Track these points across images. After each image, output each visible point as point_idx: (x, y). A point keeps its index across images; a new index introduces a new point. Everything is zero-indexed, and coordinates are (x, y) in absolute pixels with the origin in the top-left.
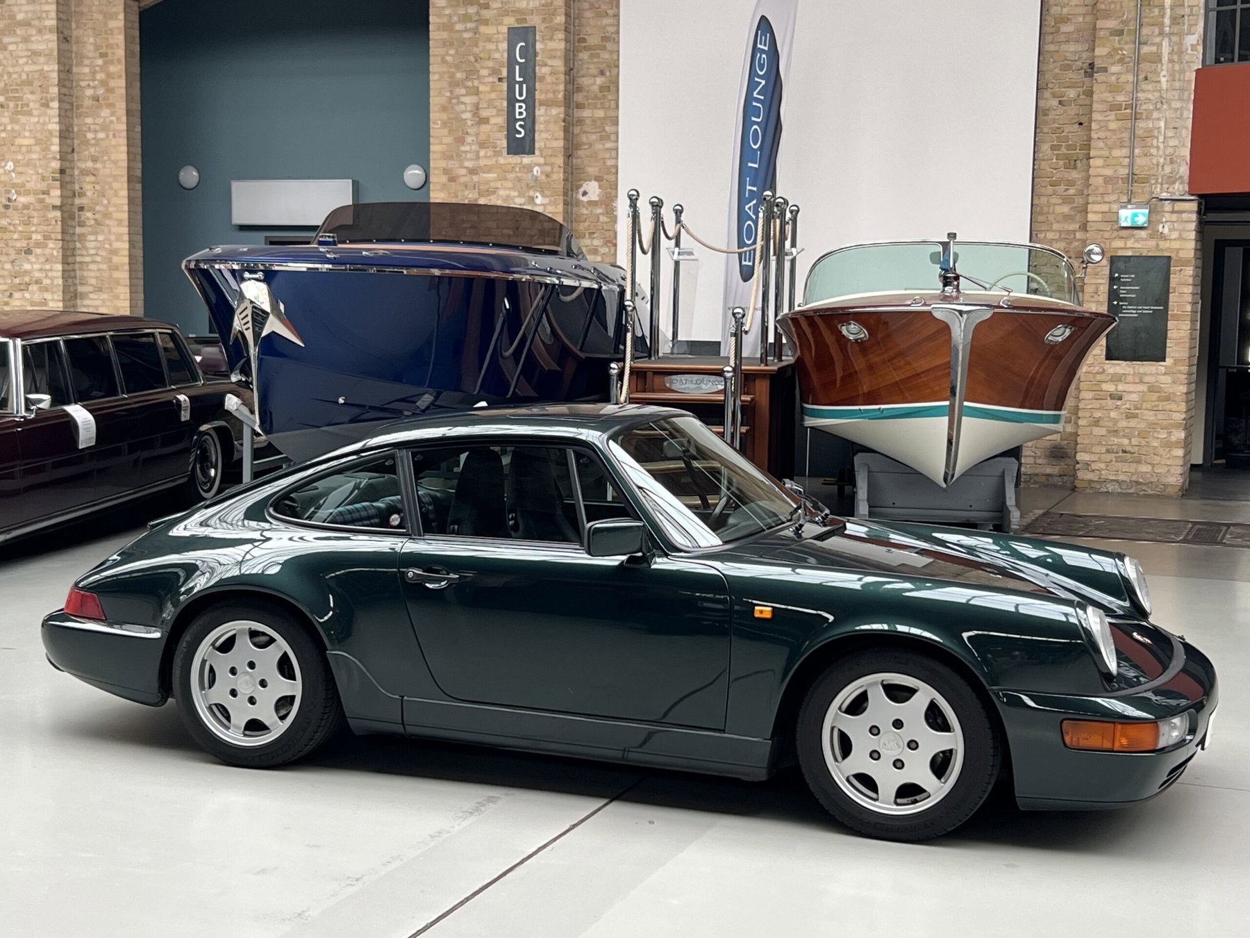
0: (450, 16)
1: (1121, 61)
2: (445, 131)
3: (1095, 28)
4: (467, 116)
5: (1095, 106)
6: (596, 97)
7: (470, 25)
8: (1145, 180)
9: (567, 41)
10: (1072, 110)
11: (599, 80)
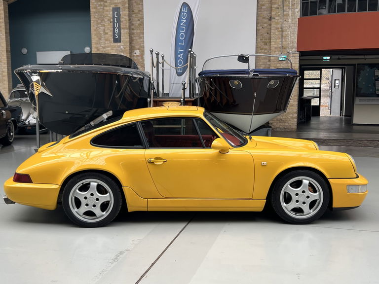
0: (96, 5)
1: (279, 16)
2: (96, 37)
3: (271, 7)
4: (102, 32)
5: (272, 28)
6: (137, 27)
7: (102, 7)
8: (285, 48)
9: (129, 11)
10: (266, 29)
11: (138, 22)
